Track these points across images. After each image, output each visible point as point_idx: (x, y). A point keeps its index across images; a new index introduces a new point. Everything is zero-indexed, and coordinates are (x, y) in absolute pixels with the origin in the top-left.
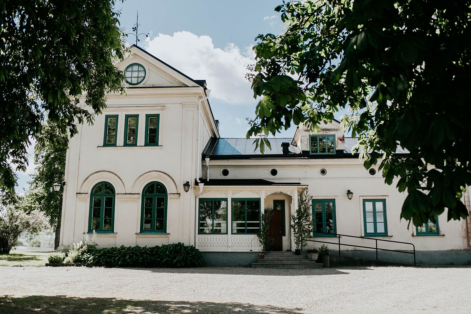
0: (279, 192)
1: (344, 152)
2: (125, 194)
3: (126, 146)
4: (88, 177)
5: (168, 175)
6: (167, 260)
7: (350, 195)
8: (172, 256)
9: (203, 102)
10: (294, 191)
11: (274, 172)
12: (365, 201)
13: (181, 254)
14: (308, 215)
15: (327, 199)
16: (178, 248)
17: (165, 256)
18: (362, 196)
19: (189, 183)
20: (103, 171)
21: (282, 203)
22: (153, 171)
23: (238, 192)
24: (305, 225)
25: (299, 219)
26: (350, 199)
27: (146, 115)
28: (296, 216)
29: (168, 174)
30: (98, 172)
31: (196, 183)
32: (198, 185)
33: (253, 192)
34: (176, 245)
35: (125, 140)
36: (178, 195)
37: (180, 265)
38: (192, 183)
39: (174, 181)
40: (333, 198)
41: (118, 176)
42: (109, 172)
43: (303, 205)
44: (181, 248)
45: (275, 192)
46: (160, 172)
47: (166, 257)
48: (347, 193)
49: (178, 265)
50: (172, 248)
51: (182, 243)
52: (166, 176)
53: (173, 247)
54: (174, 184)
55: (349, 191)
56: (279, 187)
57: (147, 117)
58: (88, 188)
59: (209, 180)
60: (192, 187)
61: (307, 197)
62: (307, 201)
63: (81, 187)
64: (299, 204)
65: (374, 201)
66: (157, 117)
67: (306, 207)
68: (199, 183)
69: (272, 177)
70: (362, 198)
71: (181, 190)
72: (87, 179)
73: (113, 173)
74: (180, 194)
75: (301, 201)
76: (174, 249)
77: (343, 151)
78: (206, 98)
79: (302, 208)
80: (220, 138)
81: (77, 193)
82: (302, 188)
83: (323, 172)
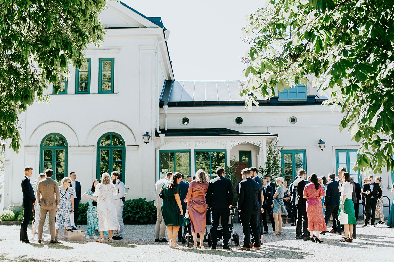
0: (246, 142)
1: (316, 98)
2: (79, 146)
3: (78, 94)
4: (37, 128)
5: (126, 126)
6: (129, 215)
7: (322, 145)
8: (133, 212)
9: (161, 45)
10: (263, 142)
11: (239, 121)
12: (338, 151)
13: (144, 209)
14: (277, 167)
15: (297, 150)
16: (140, 204)
17: (126, 212)
18: (335, 146)
19: (148, 134)
20: (53, 121)
21: (248, 154)
22: (109, 121)
23: (202, 143)
24: (274, 178)
25: (268, 171)
26: (322, 149)
27: (99, 59)
28: (265, 168)
29: (125, 124)
30: (47, 122)
31: (157, 134)
32: (159, 136)
33: (219, 142)
34: (137, 200)
35: (77, 87)
36: (137, 146)
37: (143, 221)
38: (152, 134)
39: (132, 131)
40: (304, 148)
41: (70, 127)
42: (60, 122)
43: (273, 157)
44: (143, 203)
45: (242, 142)
46: (117, 122)
47: (128, 213)
48: (319, 142)
49: (141, 221)
50: (133, 204)
51: (143, 199)
52: (123, 126)
53: (135, 203)
54: (132, 134)
55: (321, 141)
56: (247, 137)
57: (101, 61)
58: (37, 140)
59: (168, 129)
60: (152, 138)
61: (277, 148)
62: (276, 152)
63: (30, 140)
64: (268, 156)
65: (348, 151)
66: (111, 61)
67: (275, 159)
68: (159, 134)
69: (238, 125)
70: (335, 149)
71: (140, 141)
72: (35, 130)
73: (64, 123)
74: (139, 146)
75: (270, 153)
76: (136, 204)
77: (314, 97)
78: (165, 40)
79: (271, 160)
80: (174, 81)
81: (25, 146)
82: (270, 139)
83: (293, 120)
